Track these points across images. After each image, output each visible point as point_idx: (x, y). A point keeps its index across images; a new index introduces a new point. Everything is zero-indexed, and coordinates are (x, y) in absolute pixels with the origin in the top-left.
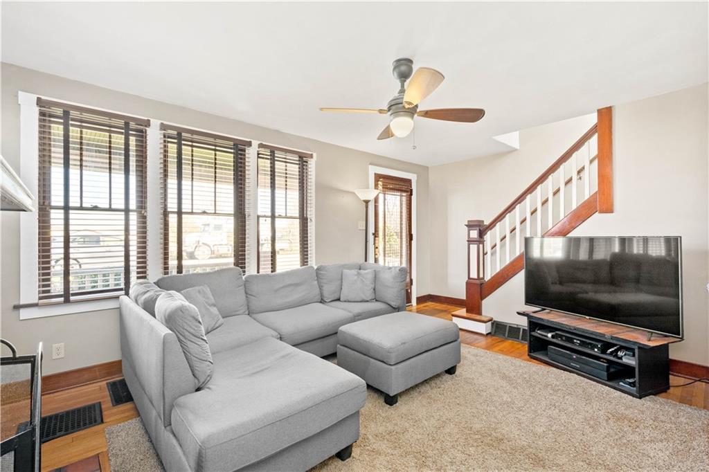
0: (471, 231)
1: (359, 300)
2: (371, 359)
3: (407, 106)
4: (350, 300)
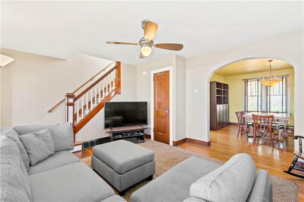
0: (69, 99)
1: (47, 156)
2: (145, 165)
3: (147, 42)
4: (40, 159)
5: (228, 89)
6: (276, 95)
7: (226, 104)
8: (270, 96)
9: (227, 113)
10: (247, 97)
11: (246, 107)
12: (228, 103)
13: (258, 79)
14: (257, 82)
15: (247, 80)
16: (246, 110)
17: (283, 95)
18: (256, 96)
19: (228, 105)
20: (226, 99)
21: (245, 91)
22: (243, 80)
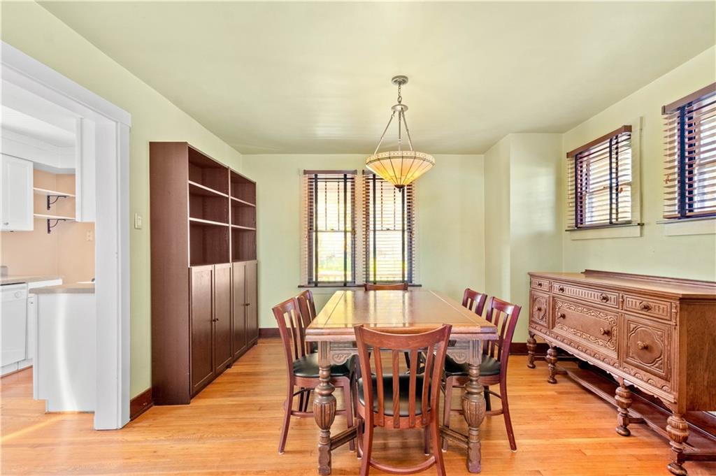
5: (255, 200)
6: (388, 230)
7: (249, 259)
8: (375, 231)
9: (249, 294)
10: (314, 233)
11: (312, 269)
12: (253, 256)
13: (345, 175)
14: (342, 184)
15: (316, 176)
16: (314, 280)
17: (403, 231)
18: (339, 231)
19: (253, 262)
20: (246, 239)
21: (311, 215)
22: (305, 172)
